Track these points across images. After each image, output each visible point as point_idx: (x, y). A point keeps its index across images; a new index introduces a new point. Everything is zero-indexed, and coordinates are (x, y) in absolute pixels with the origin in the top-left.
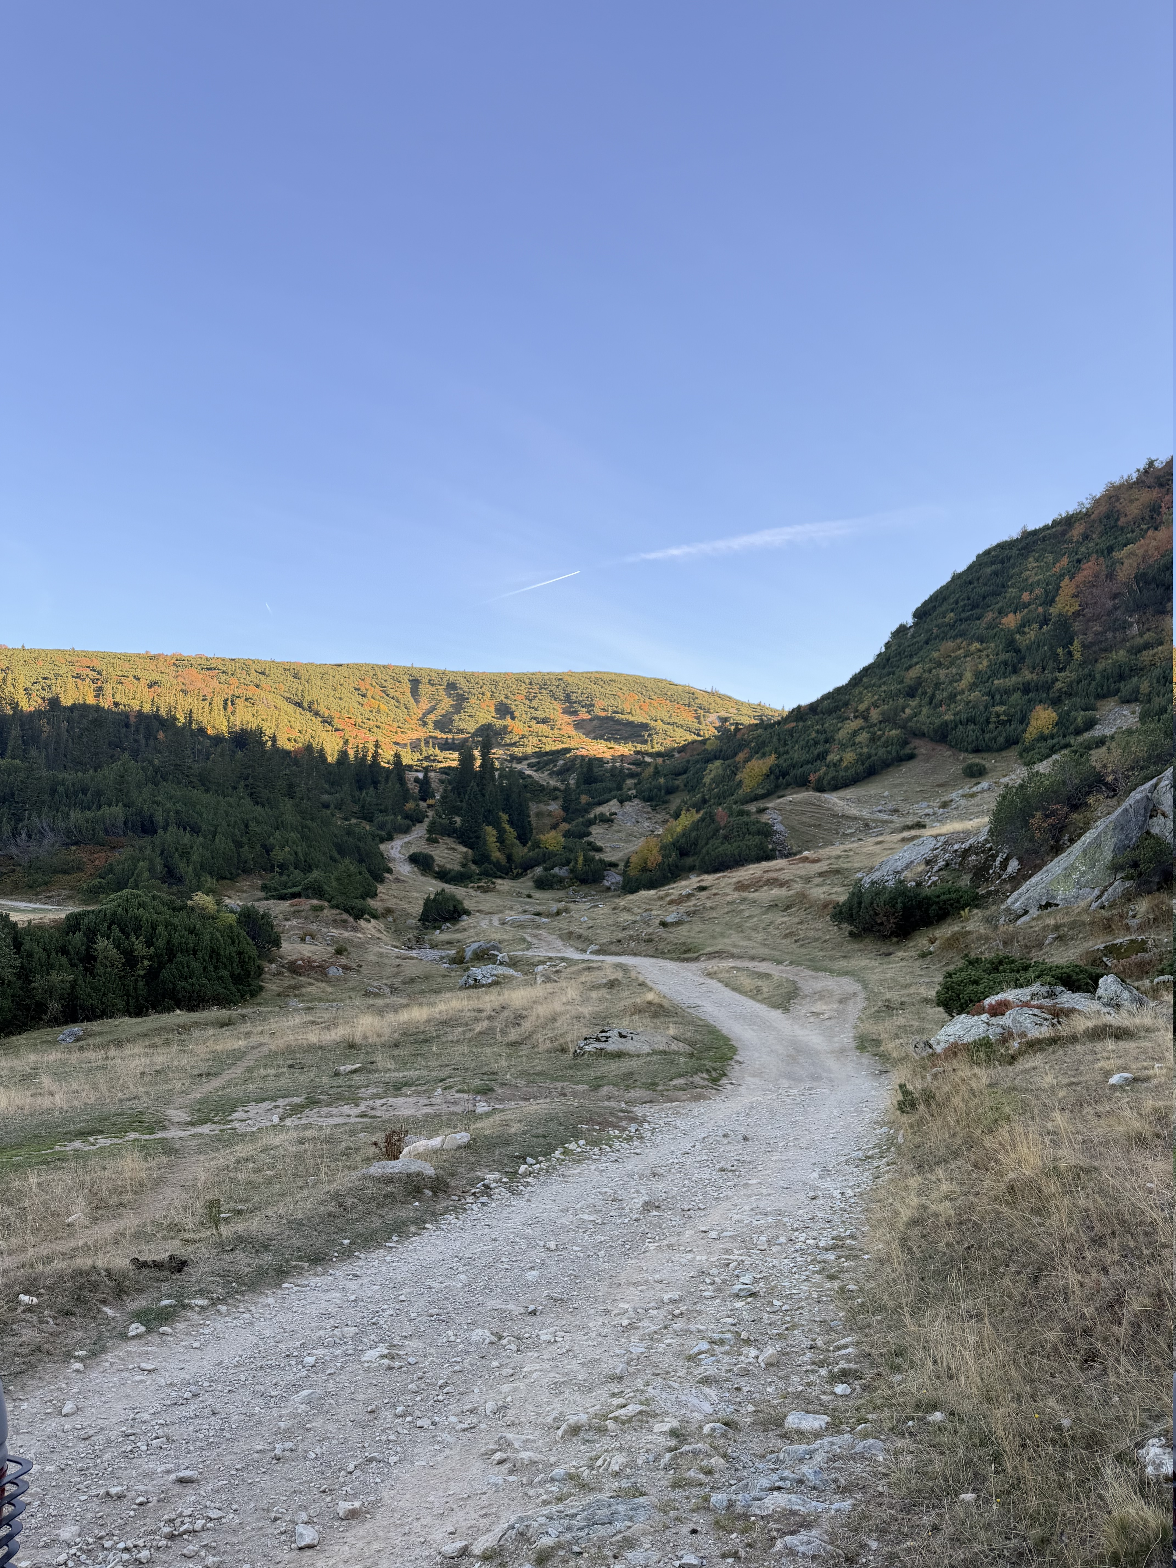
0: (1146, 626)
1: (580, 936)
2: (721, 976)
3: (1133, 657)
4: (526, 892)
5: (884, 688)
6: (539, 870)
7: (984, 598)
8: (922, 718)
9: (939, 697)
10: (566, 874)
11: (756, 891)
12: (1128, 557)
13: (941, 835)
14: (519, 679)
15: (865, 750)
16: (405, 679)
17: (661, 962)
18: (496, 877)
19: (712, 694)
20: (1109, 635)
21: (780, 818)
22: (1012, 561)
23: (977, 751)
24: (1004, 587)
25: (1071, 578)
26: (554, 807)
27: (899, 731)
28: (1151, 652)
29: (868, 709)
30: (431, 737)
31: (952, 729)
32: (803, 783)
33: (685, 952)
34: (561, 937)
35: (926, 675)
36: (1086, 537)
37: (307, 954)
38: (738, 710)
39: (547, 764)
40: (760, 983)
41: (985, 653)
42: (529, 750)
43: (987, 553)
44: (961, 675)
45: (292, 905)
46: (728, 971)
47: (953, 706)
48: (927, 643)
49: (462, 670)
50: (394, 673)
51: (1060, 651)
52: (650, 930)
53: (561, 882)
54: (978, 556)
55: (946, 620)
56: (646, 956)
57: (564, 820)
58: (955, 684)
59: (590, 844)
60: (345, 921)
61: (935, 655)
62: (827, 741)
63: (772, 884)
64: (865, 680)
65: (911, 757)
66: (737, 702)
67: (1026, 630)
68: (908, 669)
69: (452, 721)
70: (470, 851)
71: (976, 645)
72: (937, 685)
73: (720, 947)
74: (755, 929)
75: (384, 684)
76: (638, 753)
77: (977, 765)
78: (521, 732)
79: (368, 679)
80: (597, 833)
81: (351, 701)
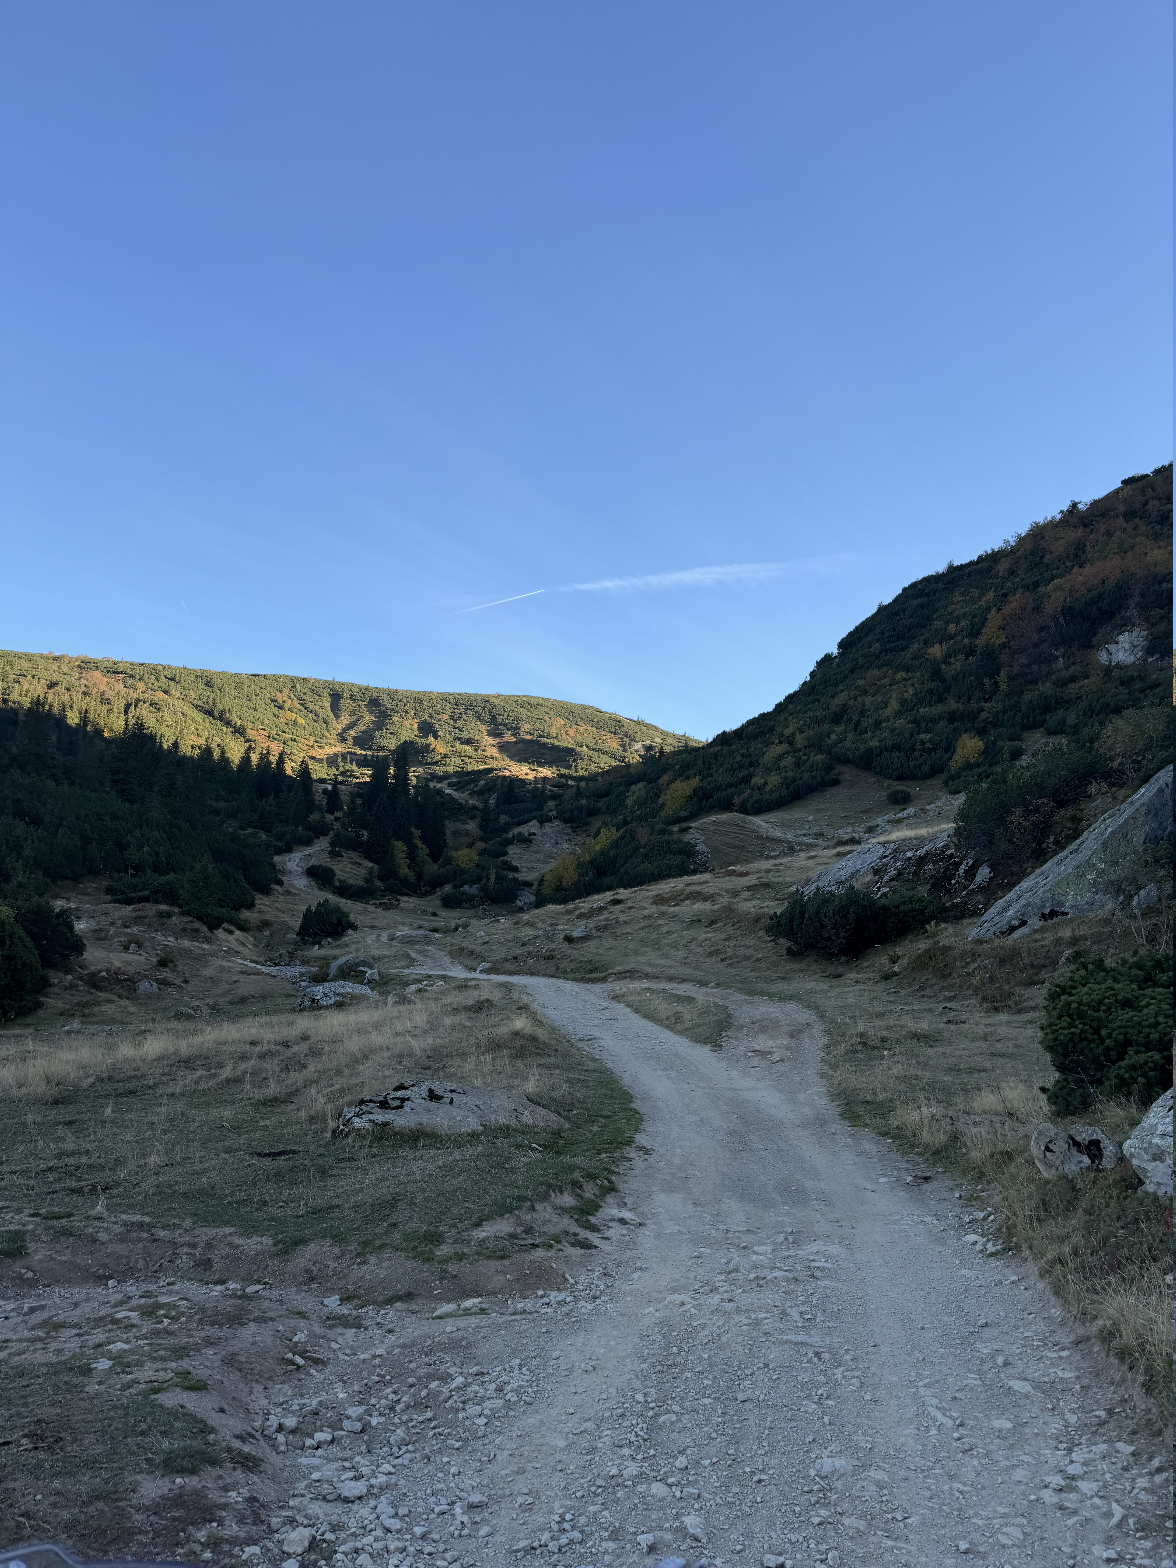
0: (1071, 660)
1: (472, 953)
2: (630, 998)
3: (1059, 690)
4: (431, 910)
5: (809, 714)
6: (448, 888)
7: (910, 630)
8: (847, 744)
9: (864, 723)
10: (477, 892)
11: (676, 905)
12: (1054, 590)
13: (890, 842)
14: (445, 698)
15: (790, 774)
16: (326, 693)
17: (561, 983)
18: (402, 894)
19: (638, 723)
20: (1035, 667)
21: (703, 838)
22: (938, 594)
23: (901, 778)
24: (929, 619)
25: (999, 610)
26: (472, 826)
27: (824, 756)
28: (1078, 685)
29: (793, 734)
30: (349, 753)
31: (878, 756)
32: (727, 806)
33: (591, 971)
34: (450, 954)
35: (851, 702)
36: (1012, 572)
37: (117, 964)
38: (663, 739)
39: (467, 783)
40: (680, 1008)
41: (910, 682)
42: (451, 769)
43: (913, 586)
44: (886, 704)
45: (134, 910)
46: (639, 994)
47: (878, 733)
48: (852, 672)
49: (385, 687)
50: (316, 688)
51: (986, 681)
52: (553, 946)
53: (471, 900)
54: (904, 590)
55: (872, 650)
56: (544, 975)
57: (481, 839)
58: (881, 712)
59: (505, 863)
60: (196, 931)
61: (861, 682)
62: (751, 765)
63: (695, 898)
64: (791, 706)
65: (835, 783)
66: (662, 732)
67: (952, 660)
68: (833, 697)
69: (372, 738)
70: (376, 866)
71: (902, 674)
72: (863, 712)
73: (632, 966)
74: (674, 946)
75: (303, 697)
76: (561, 776)
77: (902, 792)
78: (443, 751)
79: (286, 691)
80: (514, 853)
81: (267, 713)
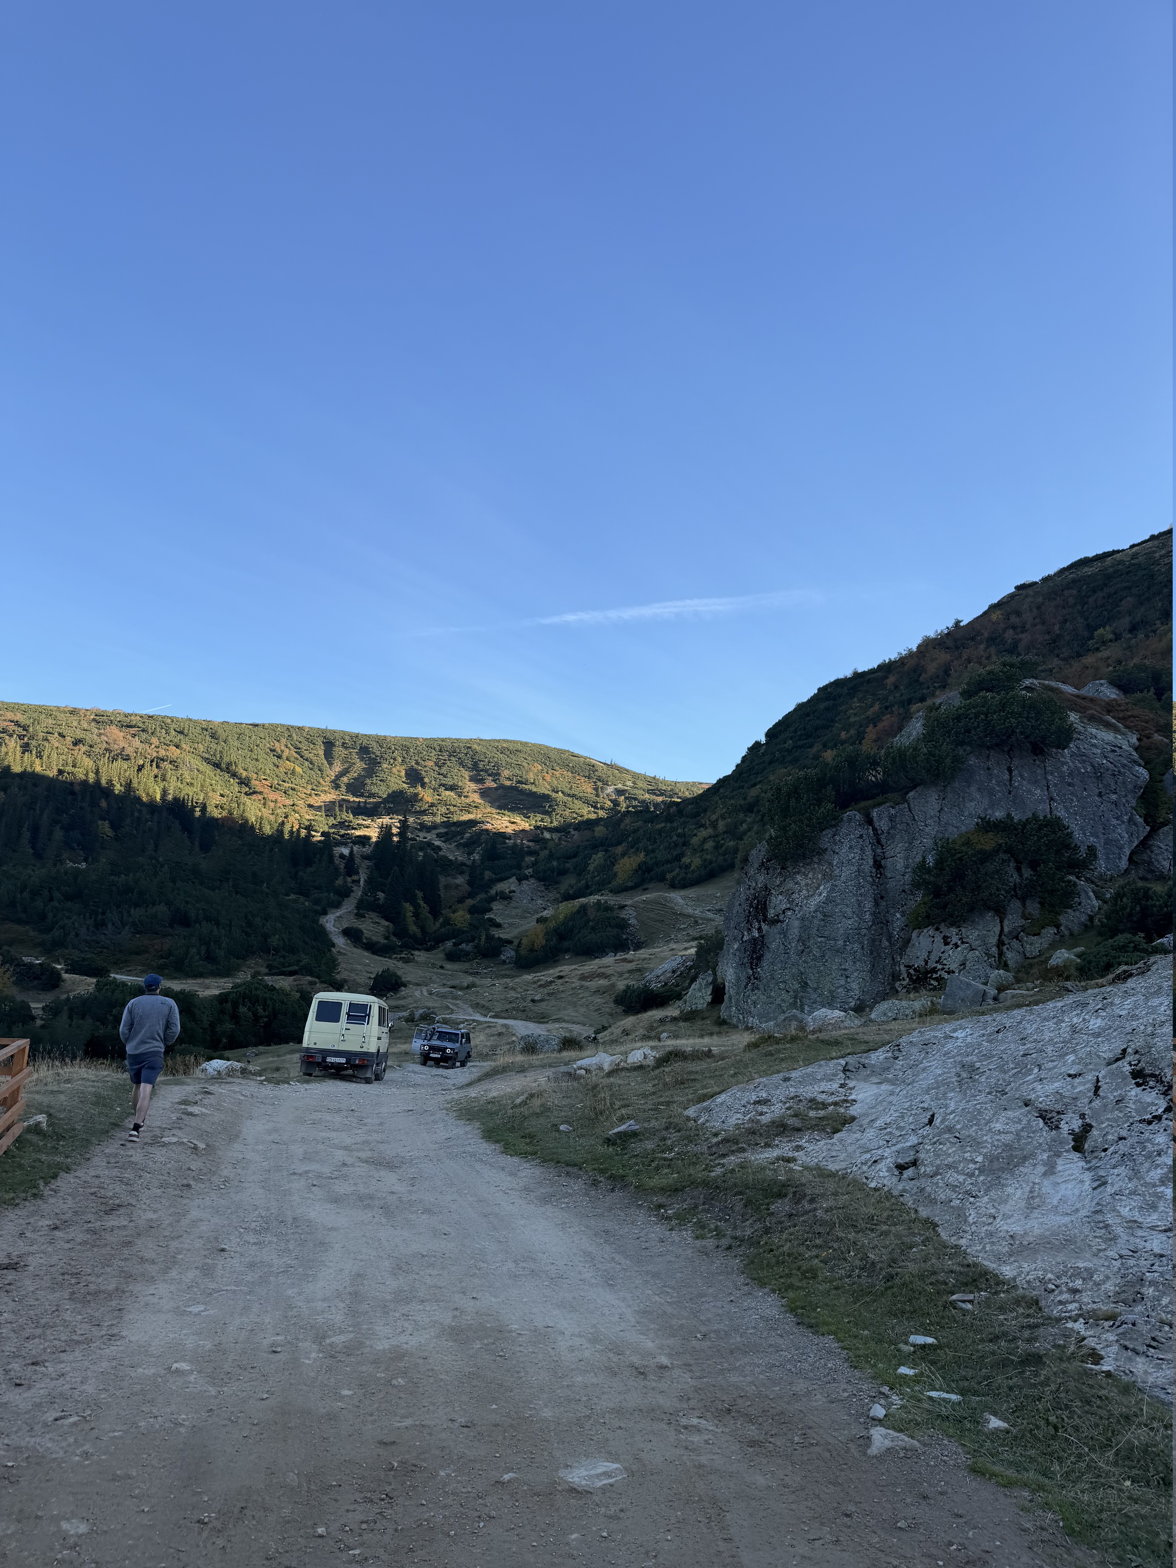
4: (439, 963)
5: (733, 800)
6: (449, 944)
7: (815, 730)
10: (471, 949)
14: (430, 745)
15: (709, 856)
16: (319, 741)
18: (415, 949)
19: (611, 766)
21: (635, 915)
22: (842, 698)
24: (832, 722)
25: (876, 724)
26: (460, 880)
29: (717, 820)
30: (343, 800)
32: (661, 881)
36: (896, 686)
38: (634, 783)
39: (455, 834)
42: (438, 819)
48: (770, 764)
49: (375, 734)
50: (310, 736)
53: (467, 955)
55: (786, 746)
57: (469, 895)
59: (491, 921)
62: (684, 844)
64: (722, 790)
66: (634, 775)
68: (752, 786)
69: (364, 785)
70: (391, 925)
75: (299, 745)
76: (538, 828)
78: (430, 800)
79: (283, 741)
80: (498, 912)
81: (267, 763)
